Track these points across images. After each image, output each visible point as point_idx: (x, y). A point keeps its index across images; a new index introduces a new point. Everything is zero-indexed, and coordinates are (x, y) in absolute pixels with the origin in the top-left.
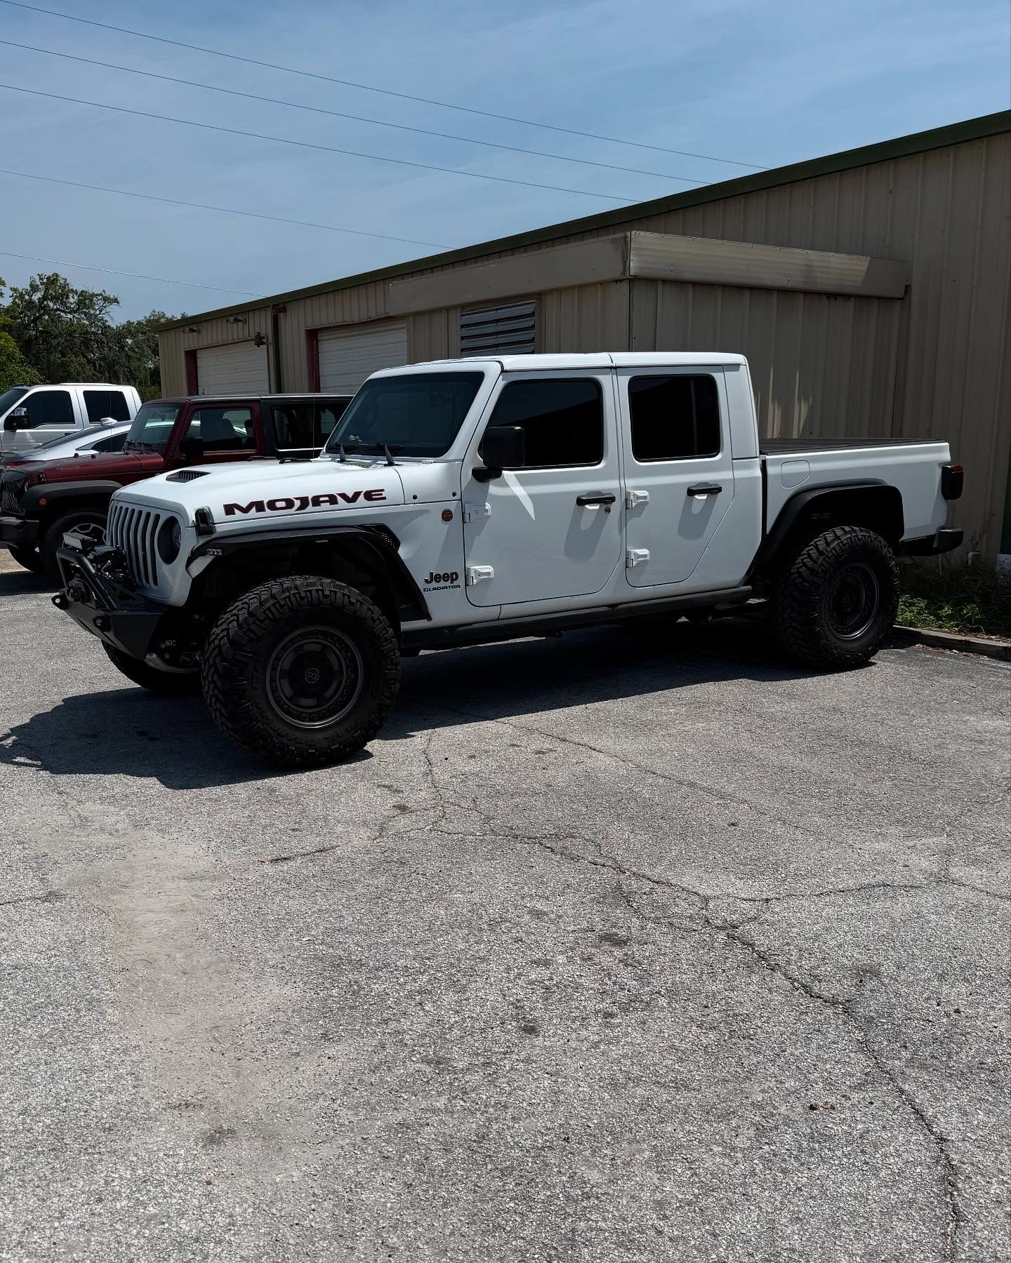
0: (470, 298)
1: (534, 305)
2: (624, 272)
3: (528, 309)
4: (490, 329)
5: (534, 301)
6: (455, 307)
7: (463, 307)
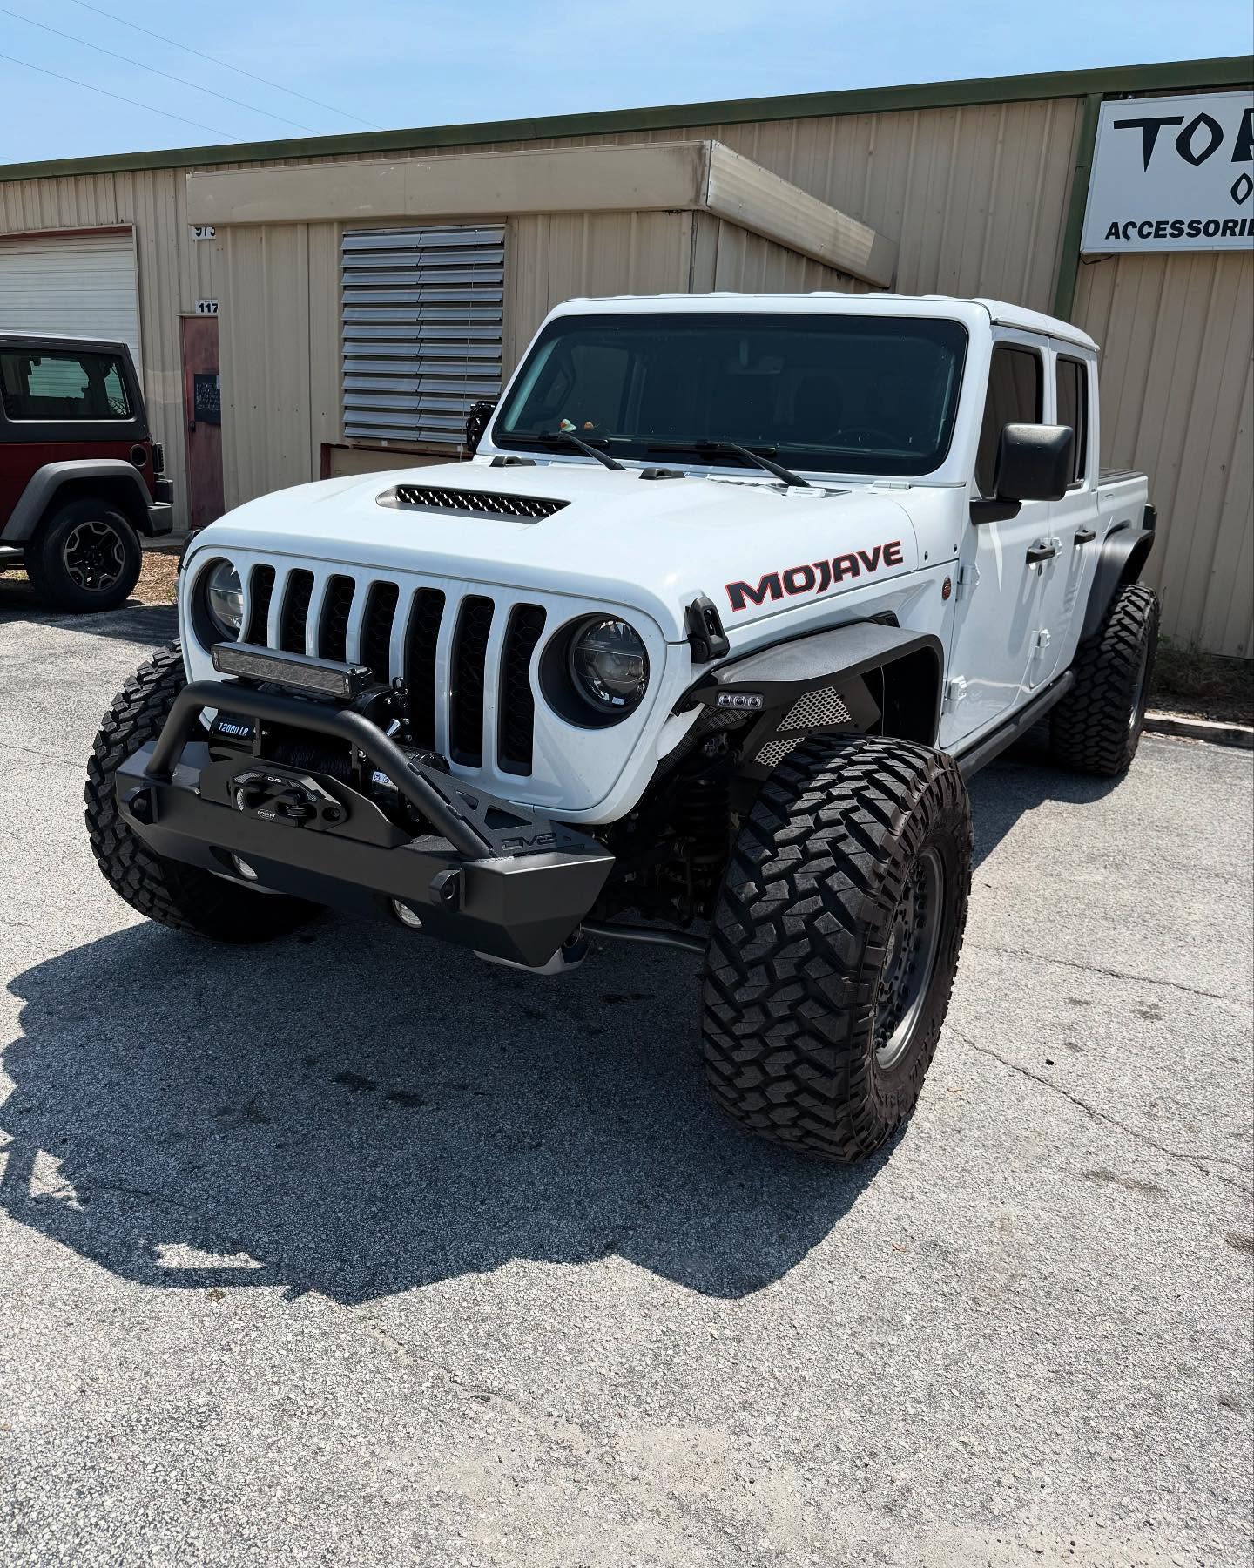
0: (366, 209)
1: (503, 232)
2: (696, 199)
3: (496, 237)
4: (411, 260)
5: (503, 225)
6: (328, 222)
7: (343, 222)
